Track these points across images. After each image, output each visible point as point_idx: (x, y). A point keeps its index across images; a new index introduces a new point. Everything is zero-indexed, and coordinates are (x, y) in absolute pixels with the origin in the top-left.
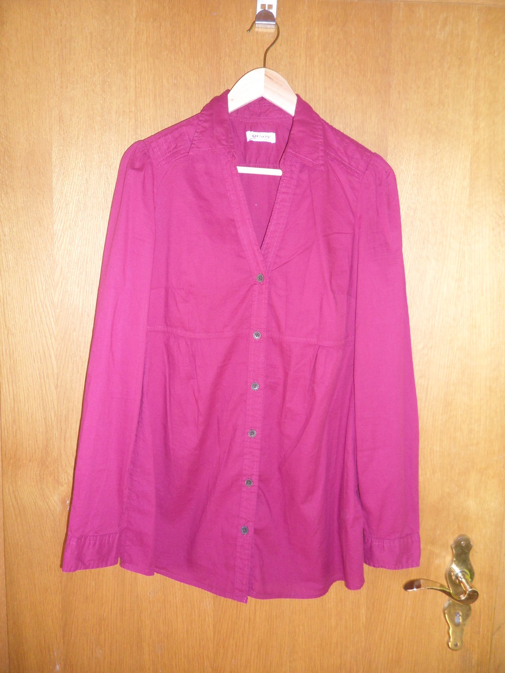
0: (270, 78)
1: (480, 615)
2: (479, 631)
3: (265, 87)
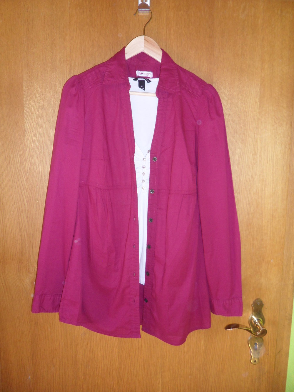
0: (147, 41)
1: (269, 344)
2: (268, 353)
3: (145, 46)
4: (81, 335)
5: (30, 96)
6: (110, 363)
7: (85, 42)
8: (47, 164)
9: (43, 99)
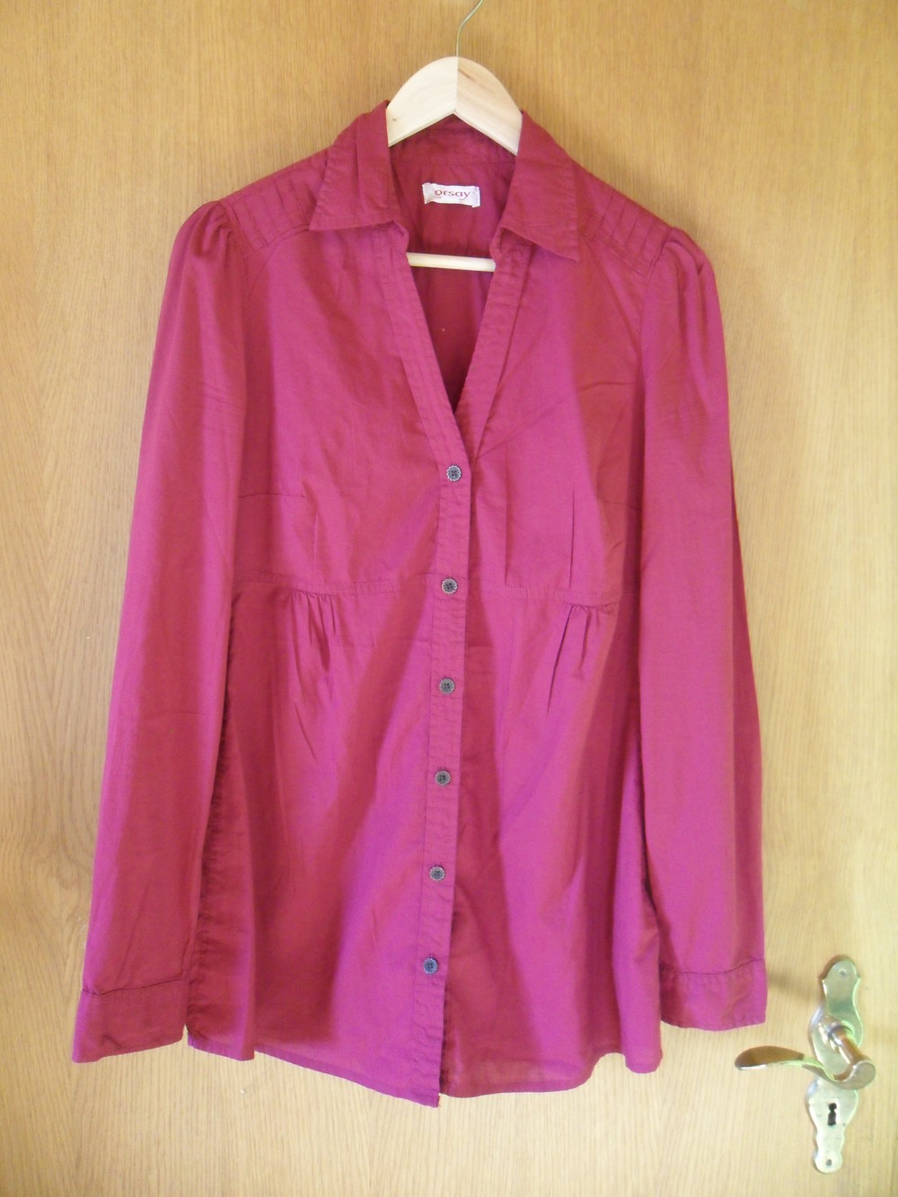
0: (468, 77)
1: (873, 1106)
2: (872, 1135)
3: (459, 95)
4: (242, 1091)
5: (58, 267)
6: (344, 1183)
7: (253, 80)
8: (118, 507)
9: (104, 279)
